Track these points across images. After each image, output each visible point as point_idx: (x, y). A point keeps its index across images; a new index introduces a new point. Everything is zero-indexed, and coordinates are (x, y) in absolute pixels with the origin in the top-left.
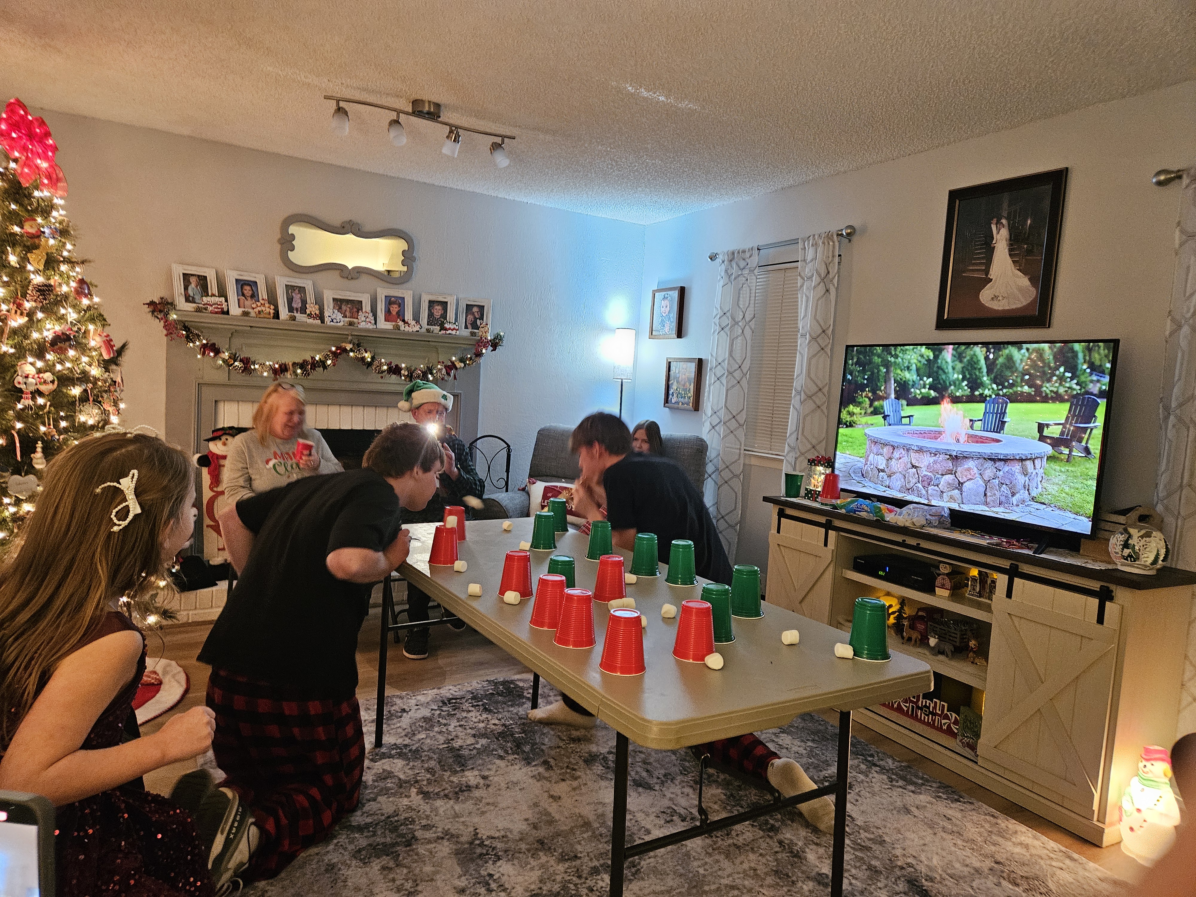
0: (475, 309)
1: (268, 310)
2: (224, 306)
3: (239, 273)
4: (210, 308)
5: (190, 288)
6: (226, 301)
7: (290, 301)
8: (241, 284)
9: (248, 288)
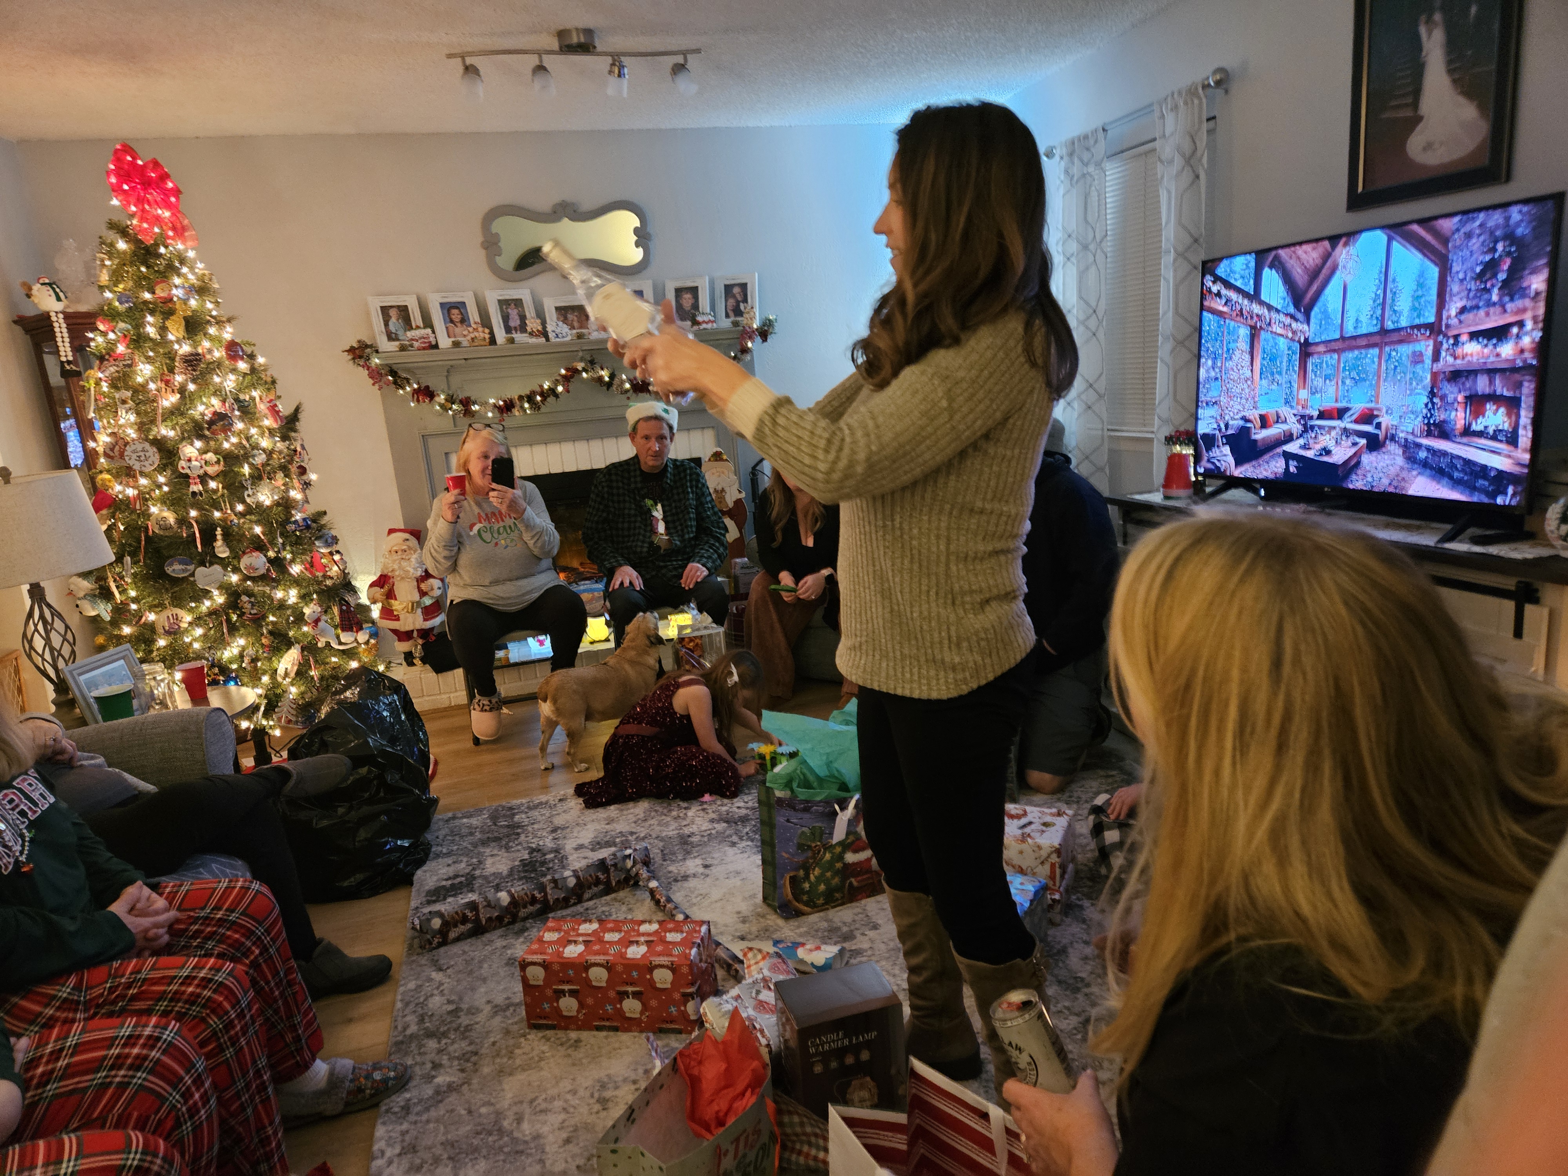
0: (736, 290)
1: (482, 335)
2: (432, 340)
3: (443, 294)
4: (416, 344)
5: (390, 323)
6: (434, 332)
7: (506, 318)
8: (448, 308)
9: (455, 311)
